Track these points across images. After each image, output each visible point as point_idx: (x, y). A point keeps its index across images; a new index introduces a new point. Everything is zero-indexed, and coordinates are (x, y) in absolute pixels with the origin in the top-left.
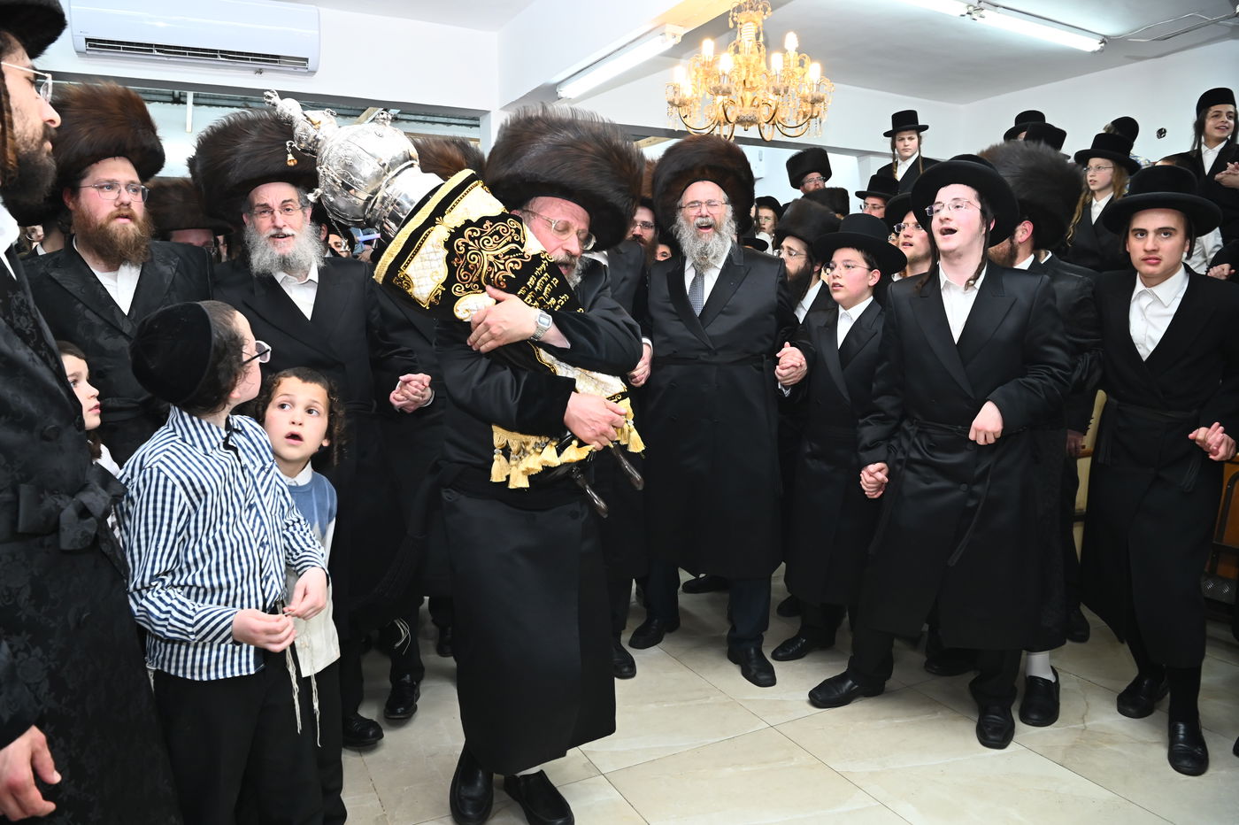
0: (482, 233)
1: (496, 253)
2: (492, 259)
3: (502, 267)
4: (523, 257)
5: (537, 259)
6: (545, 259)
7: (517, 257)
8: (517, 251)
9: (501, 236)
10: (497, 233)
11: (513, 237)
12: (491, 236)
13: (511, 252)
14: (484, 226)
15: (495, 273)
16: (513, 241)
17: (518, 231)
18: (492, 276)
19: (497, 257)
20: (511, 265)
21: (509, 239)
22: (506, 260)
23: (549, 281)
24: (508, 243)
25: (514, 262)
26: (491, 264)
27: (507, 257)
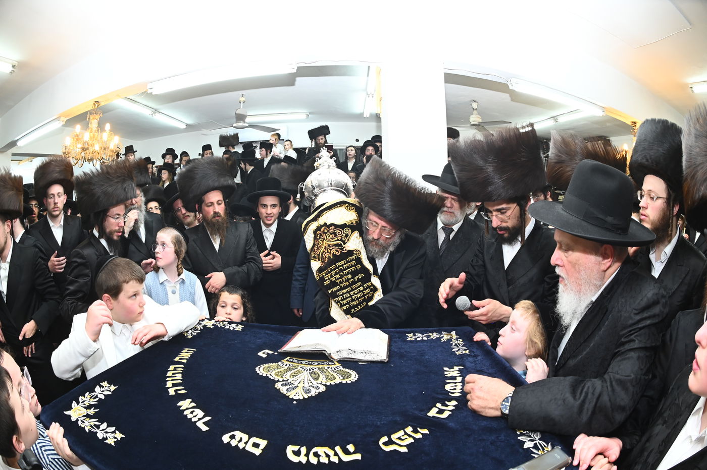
0: (328, 231)
1: (329, 243)
2: (327, 246)
3: (329, 251)
4: (342, 249)
5: (351, 253)
6: (356, 254)
7: (339, 248)
8: (341, 245)
9: (336, 235)
10: (335, 234)
11: (342, 238)
12: (331, 234)
13: (337, 245)
14: (330, 228)
15: (326, 253)
16: (341, 240)
17: (347, 236)
18: (324, 254)
19: (329, 245)
20: (335, 251)
21: (340, 238)
22: (333, 248)
23: (355, 266)
24: (338, 240)
25: (336, 251)
26: (325, 248)
27: (334, 247)
